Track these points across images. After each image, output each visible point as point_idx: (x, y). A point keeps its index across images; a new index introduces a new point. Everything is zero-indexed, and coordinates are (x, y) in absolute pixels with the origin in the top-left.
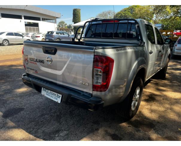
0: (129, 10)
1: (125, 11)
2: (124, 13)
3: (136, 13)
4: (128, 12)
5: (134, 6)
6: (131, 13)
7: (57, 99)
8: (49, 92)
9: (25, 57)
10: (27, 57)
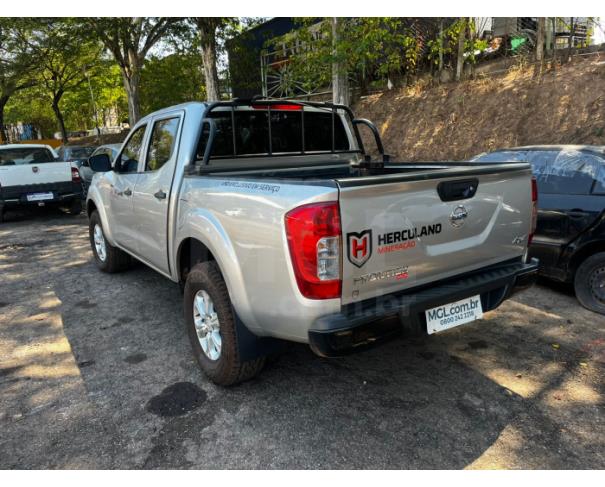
7: (472, 314)
8: (448, 312)
9: (355, 242)
10: (365, 239)
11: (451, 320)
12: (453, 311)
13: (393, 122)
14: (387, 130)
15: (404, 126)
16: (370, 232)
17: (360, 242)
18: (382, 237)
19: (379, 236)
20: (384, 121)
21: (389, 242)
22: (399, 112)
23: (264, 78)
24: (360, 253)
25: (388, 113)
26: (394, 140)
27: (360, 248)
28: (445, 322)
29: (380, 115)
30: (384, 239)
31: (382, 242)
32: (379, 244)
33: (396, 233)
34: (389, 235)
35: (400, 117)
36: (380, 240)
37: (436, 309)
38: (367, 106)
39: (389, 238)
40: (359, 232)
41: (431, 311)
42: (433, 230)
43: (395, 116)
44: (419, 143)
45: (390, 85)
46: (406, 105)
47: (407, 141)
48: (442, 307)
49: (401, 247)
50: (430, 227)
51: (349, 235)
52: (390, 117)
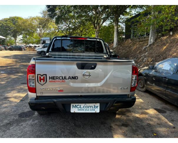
0: (11, 21)
1: (6, 21)
2: (5, 23)
3: (19, 24)
4: (9, 23)
5: (15, 17)
6: (14, 24)
7: (94, 110)
8: (82, 107)
9: (40, 77)
10: (44, 77)
11: (83, 110)
12: (84, 107)
13: (168, 46)
14: (165, 49)
15: (171, 48)
16: (46, 75)
17: (42, 78)
18: (51, 77)
19: (50, 77)
20: (165, 45)
21: (53, 79)
22: (171, 43)
23: (132, 31)
24: (42, 81)
25: (167, 43)
26: (167, 52)
27: (42, 79)
28: (80, 110)
29: (164, 43)
30: (52, 78)
31: (51, 79)
32: (50, 79)
33: (56, 77)
34: (53, 77)
35: (172, 44)
36: (50, 78)
37: (77, 104)
38: (161, 40)
39: (53, 78)
40: (42, 74)
41: (74, 105)
42: (74, 78)
43: (170, 44)
44: (175, 54)
45: (171, 33)
46: (174, 40)
47: (171, 53)
48: (80, 104)
49: (59, 81)
50: (72, 77)
51: (38, 75)
52: (168, 44)
